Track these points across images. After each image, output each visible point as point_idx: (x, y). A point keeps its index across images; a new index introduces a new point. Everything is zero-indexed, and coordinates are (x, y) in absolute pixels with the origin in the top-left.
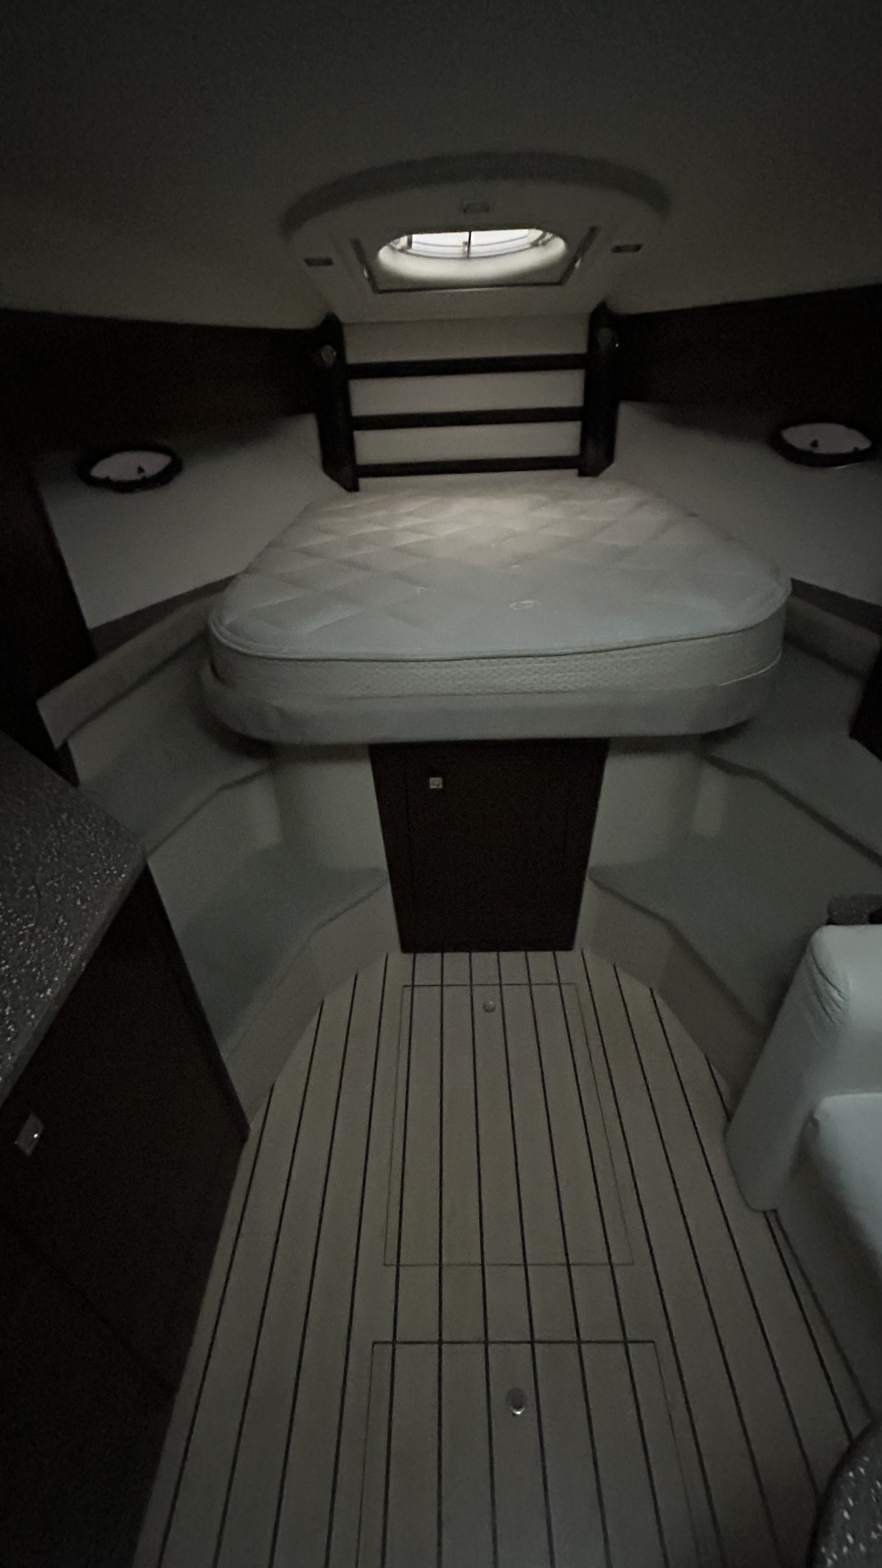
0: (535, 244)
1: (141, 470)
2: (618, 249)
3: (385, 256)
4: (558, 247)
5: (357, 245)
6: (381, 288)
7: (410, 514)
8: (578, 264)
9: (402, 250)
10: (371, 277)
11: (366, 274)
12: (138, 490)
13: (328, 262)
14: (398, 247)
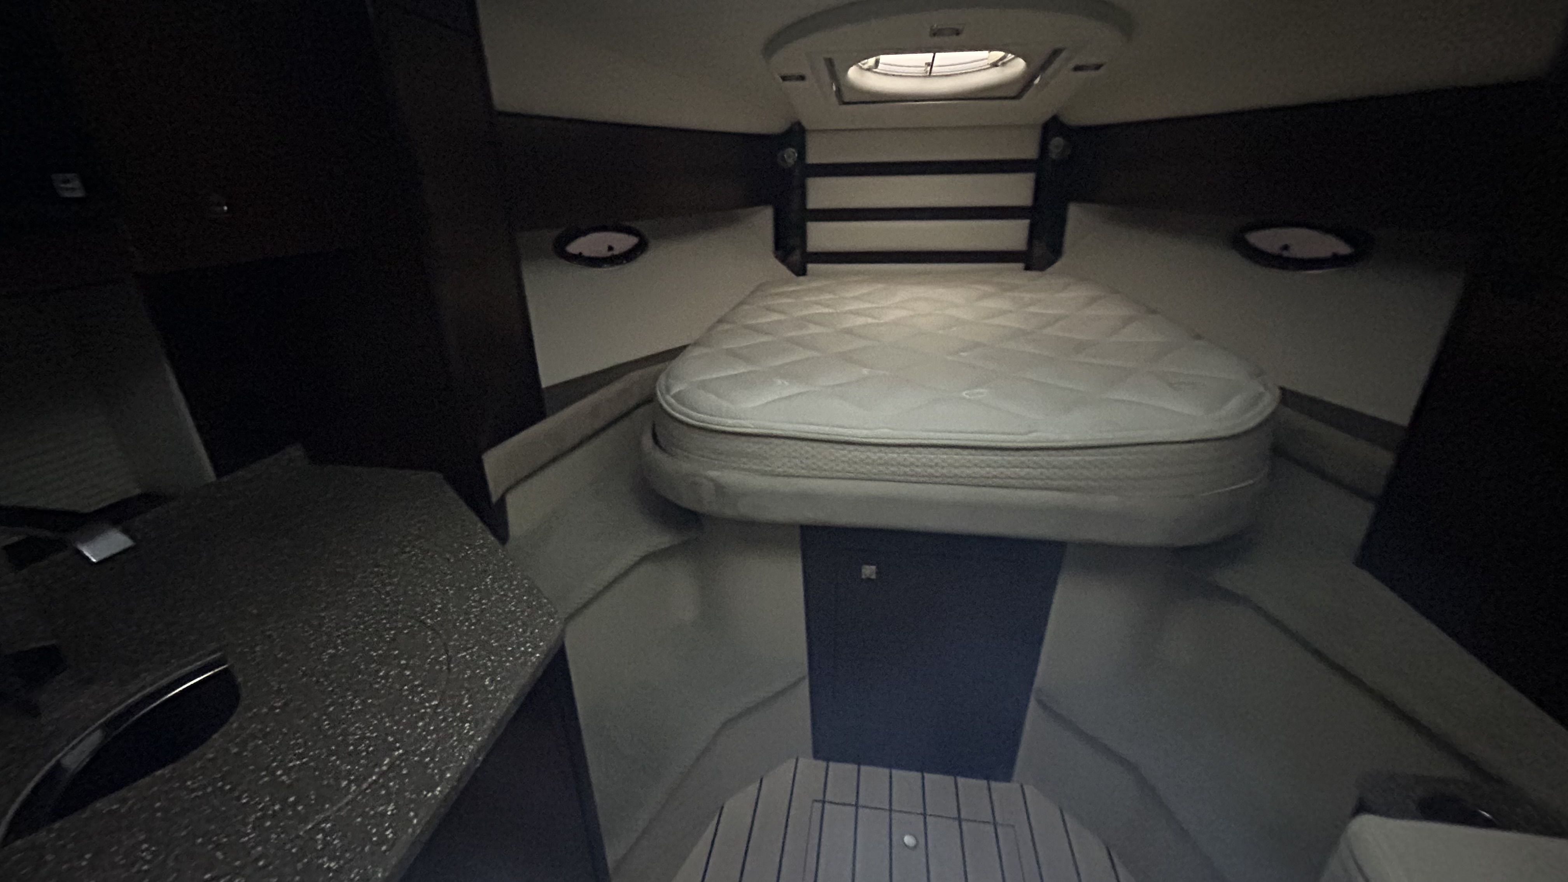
0: (995, 65)
1: (610, 248)
2: (1078, 68)
3: (853, 73)
4: (1019, 65)
5: (830, 63)
6: (847, 100)
7: (856, 298)
8: (1037, 81)
9: (869, 69)
10: (839, 91)
11: (834, 88)
12: (606, 266)
13: (802, 78)
14: (866, 67)
